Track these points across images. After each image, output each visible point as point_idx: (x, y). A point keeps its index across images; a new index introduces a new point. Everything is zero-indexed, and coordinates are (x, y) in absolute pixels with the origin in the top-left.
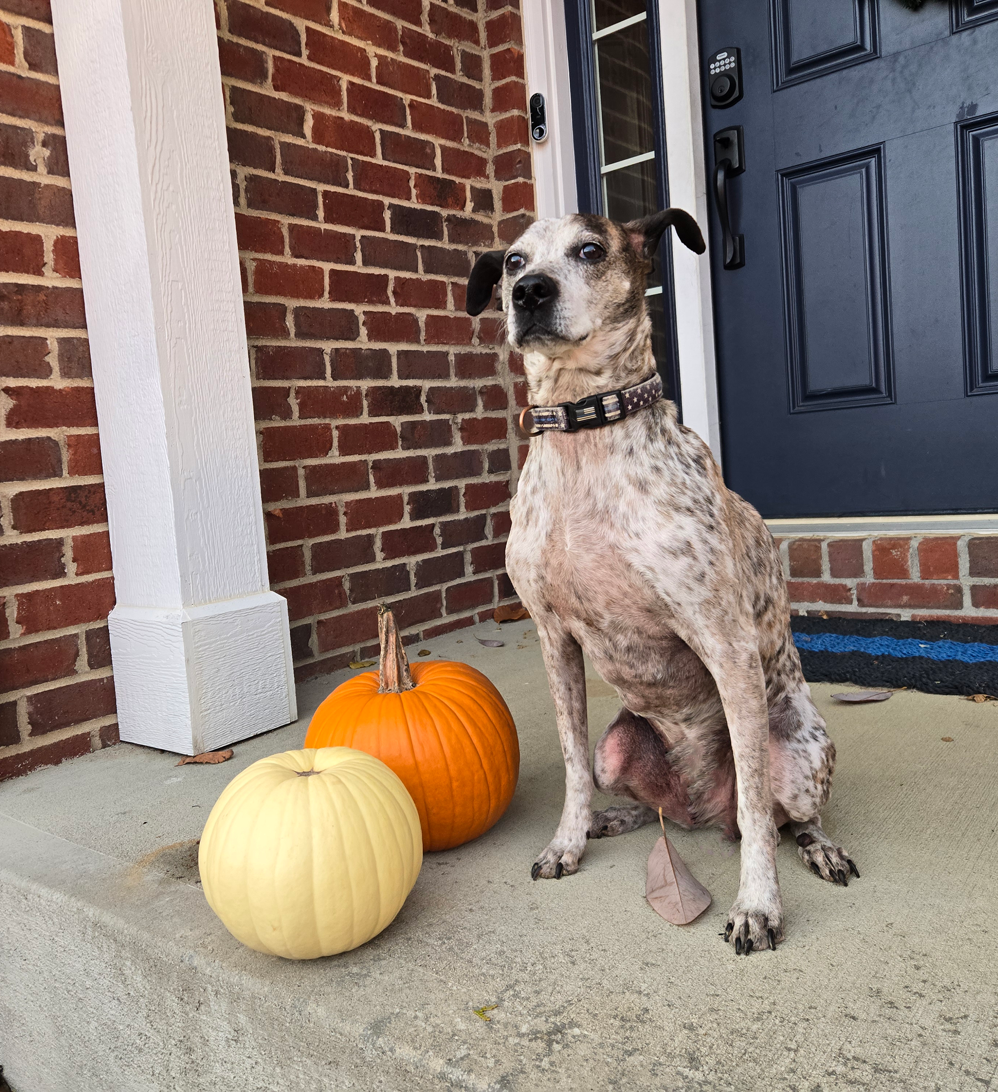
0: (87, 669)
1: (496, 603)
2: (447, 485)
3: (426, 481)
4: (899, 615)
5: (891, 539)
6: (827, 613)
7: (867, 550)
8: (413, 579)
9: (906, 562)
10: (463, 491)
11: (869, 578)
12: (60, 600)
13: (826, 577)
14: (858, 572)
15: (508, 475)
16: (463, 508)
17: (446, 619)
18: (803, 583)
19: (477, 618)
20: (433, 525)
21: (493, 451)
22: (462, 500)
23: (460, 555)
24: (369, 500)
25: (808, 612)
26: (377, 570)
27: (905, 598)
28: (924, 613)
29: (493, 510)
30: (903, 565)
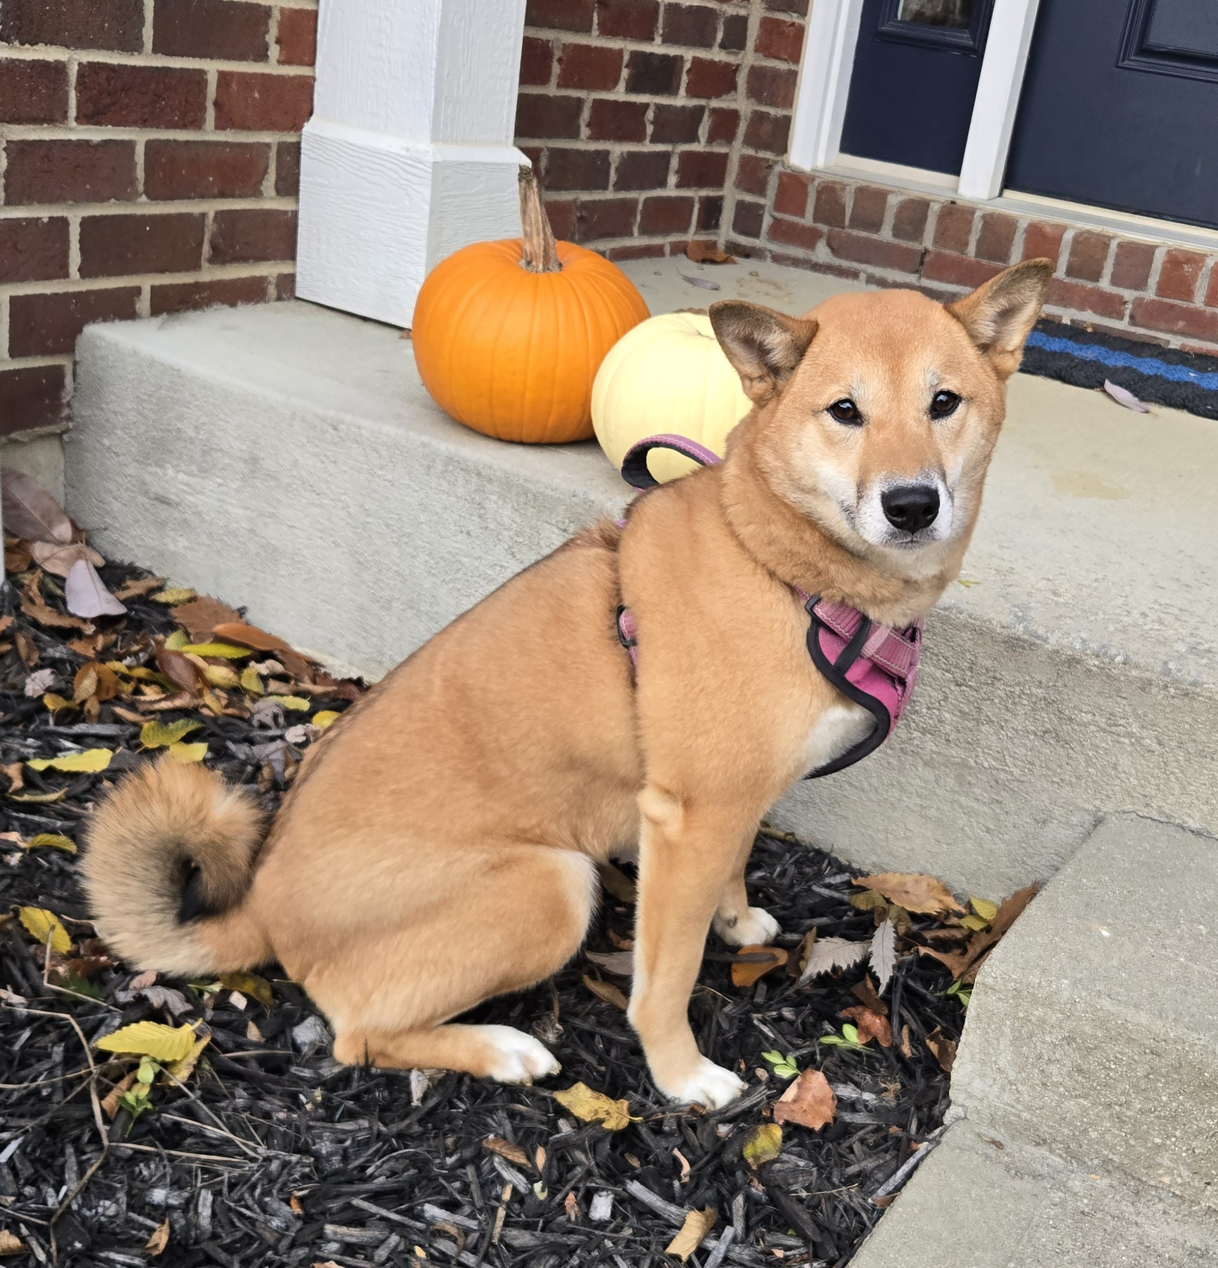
0: (273, 193)
1: (691, 236)
2: (673, 51)
3: (650, 39)
4: (1168, 342)
5: (1187, 252)
6: (1093, 326)
7: (1159, 258)
8: (613, 176)
9: (1195, 281)
10: (687, 66)
11: (1150, 294)
12: (259, 93)
13: (1105, 284)
14: (1140, 284)
15: (740, 56)
16: (682, 91)
17: (637, 241)
18: (1077, 286)
19: (667, 249)
20: (647, 106)
21: (732, 16)
22: (685, 79)
23: (666, 157)
24: (588, 48)
25: (1072, 321)
26: (578, 152)
27: (1181, 324)
28: (1194, 344)
29: (715, 103)
30: (1189, 286)
